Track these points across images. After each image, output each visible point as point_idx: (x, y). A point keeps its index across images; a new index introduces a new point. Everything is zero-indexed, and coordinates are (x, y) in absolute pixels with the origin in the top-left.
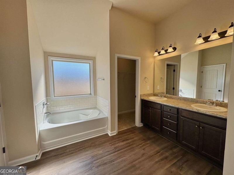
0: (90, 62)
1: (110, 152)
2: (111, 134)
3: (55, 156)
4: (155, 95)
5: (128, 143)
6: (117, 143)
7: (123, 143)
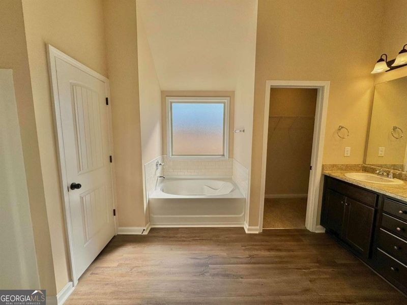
0: (224, 101)
1: (240, 260)
2: (248, 230)
3: (163, 237)
4: (366, 169)
5: (280, 257)
6: (257, 250)
7: (269, 253)
